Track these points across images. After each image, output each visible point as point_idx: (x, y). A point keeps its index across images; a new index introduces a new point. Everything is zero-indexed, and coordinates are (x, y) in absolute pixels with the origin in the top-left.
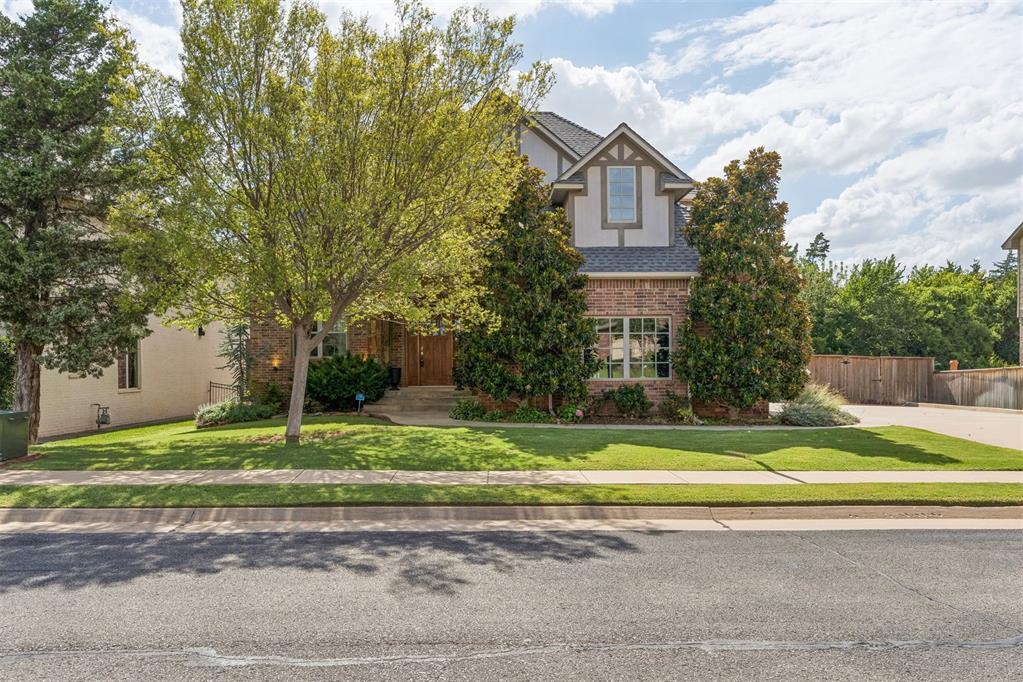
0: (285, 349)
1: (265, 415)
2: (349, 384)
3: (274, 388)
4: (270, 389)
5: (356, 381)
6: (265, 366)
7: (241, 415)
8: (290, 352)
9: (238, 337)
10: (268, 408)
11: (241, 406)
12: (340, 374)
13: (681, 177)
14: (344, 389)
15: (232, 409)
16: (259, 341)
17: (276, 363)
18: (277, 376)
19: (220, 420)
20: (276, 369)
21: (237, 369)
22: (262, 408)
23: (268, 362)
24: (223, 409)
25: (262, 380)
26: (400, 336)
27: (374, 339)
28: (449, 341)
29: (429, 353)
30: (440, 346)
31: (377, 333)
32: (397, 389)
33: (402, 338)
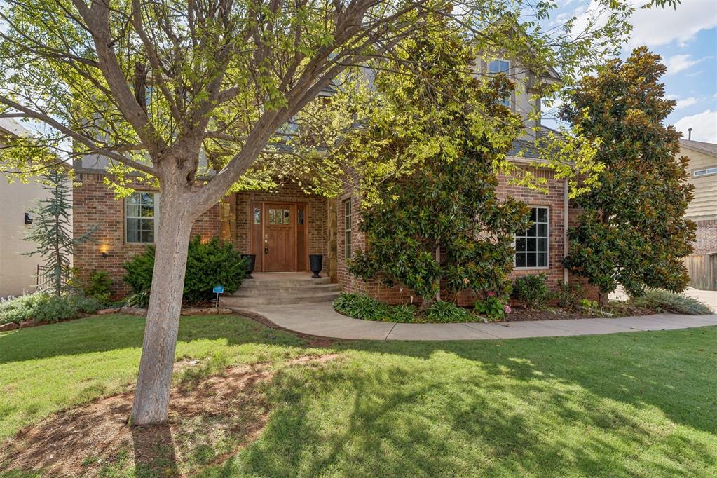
0: (116, 234)
1: (89, 309)
2: (207, 274)
3: (102, 276)
4: (96, 277)
5: (216, 271)
6: (90, 252)
7: (54, 313)
8: (121, 237)
9: (54, 218)
10: (93, 301)
11: (56, 300)
12: (195, 262)
13: (554, 76)
14: (200, 280)
15: (42, 304)
16: (83, 225)
17: (104, 249)
18: (106, 263)
19: (24, 319)
20: (104, 255)
21: (52, 254)
22: (84, 302)
23: (95, 247)
24: (29, 305)
25: (87, 267)
26: (245, 223)
27: (228, 224)
28: (292, 230)
29: (274, 241)
30: (284, 235)
31: (231, 218)
32: (252, 278)
33: (248, 225)
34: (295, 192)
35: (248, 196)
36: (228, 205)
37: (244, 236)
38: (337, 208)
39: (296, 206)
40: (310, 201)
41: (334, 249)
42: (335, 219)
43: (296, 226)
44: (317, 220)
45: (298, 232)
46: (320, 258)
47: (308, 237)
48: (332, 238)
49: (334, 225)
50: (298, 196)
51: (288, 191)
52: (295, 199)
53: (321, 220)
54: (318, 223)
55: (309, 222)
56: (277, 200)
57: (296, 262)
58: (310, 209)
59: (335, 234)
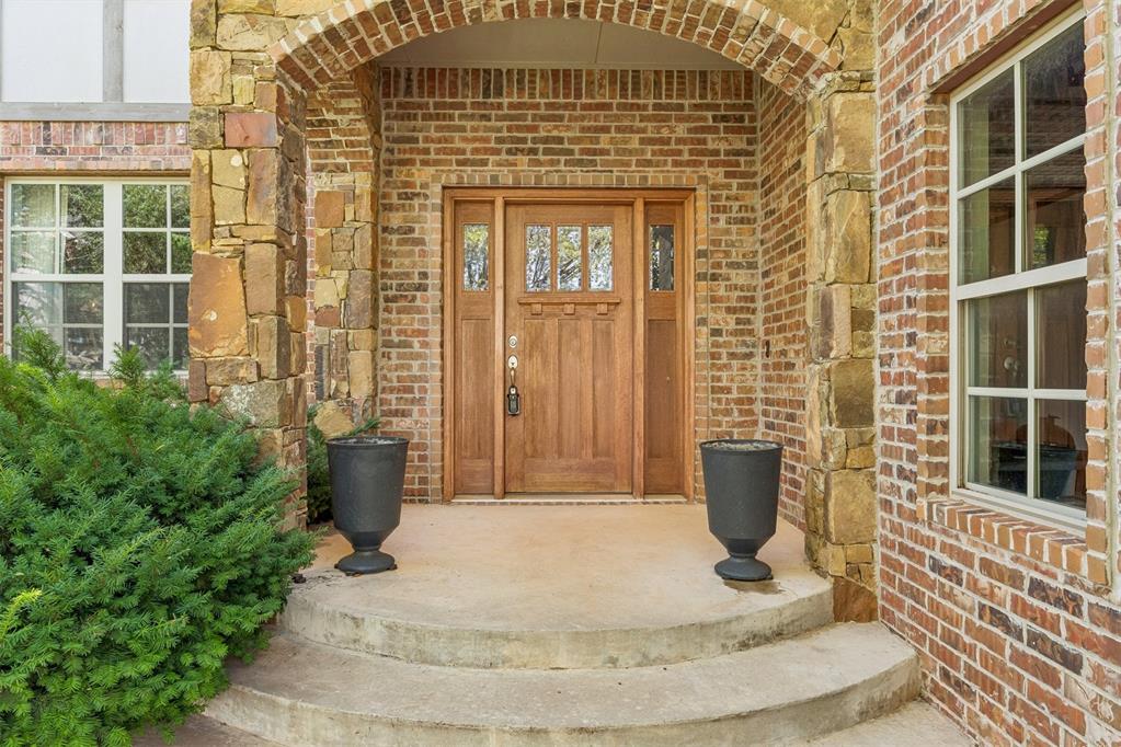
26: (422, 288)
27: (232, 268)
28: (623, 314)
29: (545, 362)
30: (587, 336)
31: (249, 233)
32: (390, 565)
33: (430, 293)
34: (635, 144)
35: (431, 170)
36: (237, 160)
37: (416, 342)
38: (875, 160)
39: (639, 206)
40: (703, 179)
41: (853, 410)
42: (860, 227)
43: (640, 294)
44: (737, 266)
45: (649, 323)
46: (767, 465)
47: (695, 341)
48: (841, 341)
49: (853, 265)
50: (649, 163)
51: (604, 141)
52: (633, 176)
53: (752, 266)
54: (740, 277)
55: (700, 277)
56: (556, 180)
57: (639, 454)
58: (703, 216)
59: (861, 320)
